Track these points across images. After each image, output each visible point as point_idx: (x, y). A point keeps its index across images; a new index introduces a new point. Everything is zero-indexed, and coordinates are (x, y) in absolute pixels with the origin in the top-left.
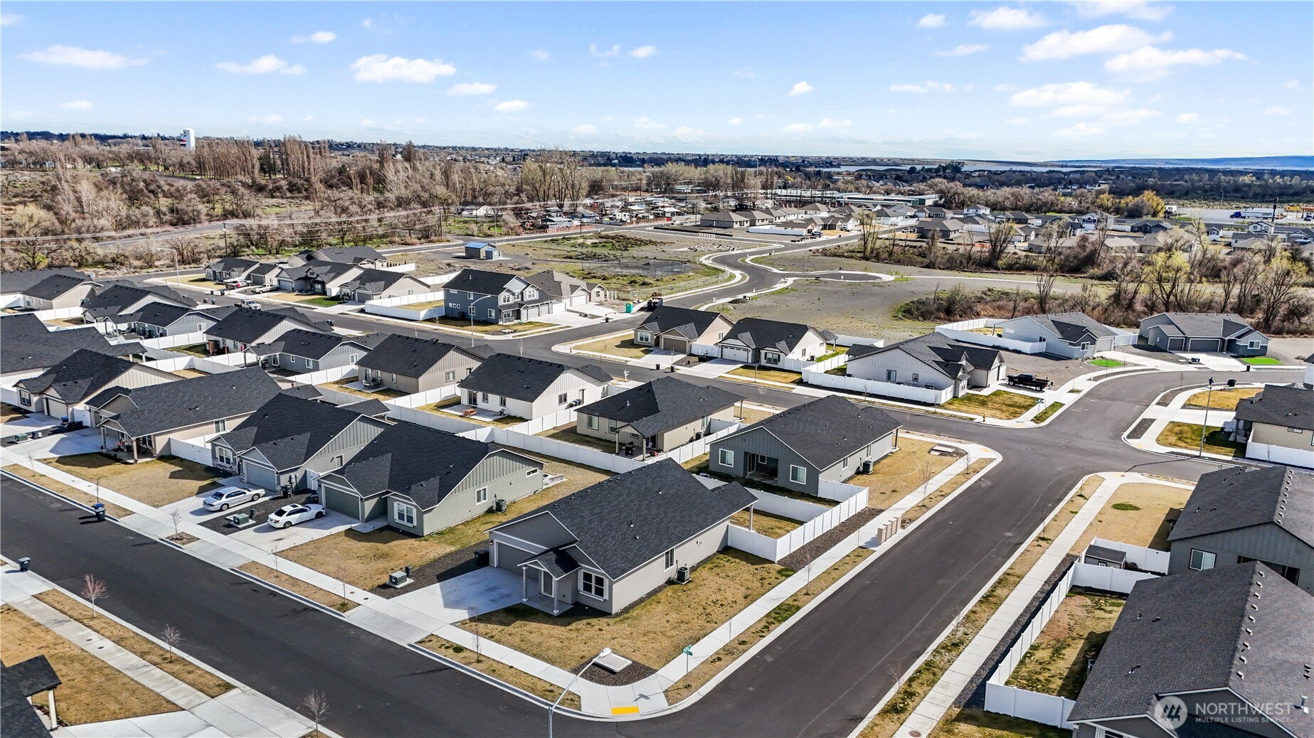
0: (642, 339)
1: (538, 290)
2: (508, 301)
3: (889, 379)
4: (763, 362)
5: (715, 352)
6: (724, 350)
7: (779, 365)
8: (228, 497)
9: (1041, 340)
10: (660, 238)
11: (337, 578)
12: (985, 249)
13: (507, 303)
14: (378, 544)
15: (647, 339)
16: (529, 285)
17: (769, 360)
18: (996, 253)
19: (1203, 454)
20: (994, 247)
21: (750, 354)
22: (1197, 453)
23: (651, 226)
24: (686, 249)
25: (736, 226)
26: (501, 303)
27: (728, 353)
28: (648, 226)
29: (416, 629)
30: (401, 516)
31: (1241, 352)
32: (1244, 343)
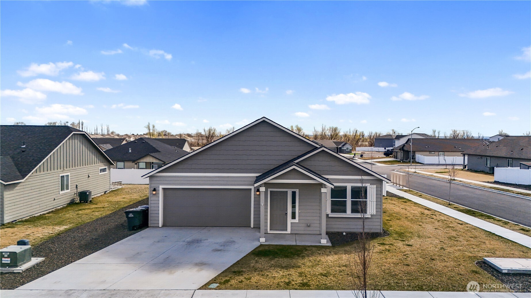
22: (410, 165)
31: (345, 152)
32: (344, 148)
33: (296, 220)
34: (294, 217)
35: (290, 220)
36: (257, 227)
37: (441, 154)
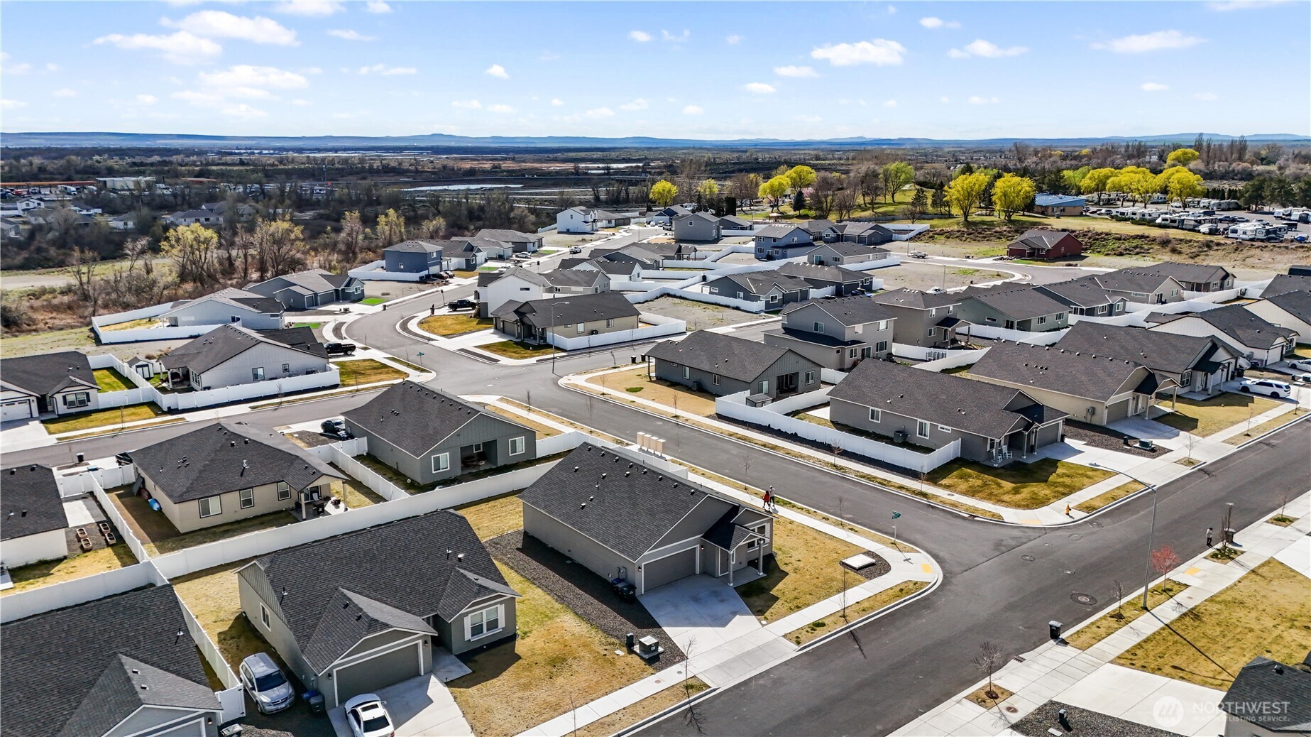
3: (256, 378)
4: (62, 410)
9: (234, 319)
17: (71, 404)
19: (554, 356)
21: (34, 405)
22: (551, 356)
29: (767, 644)
30: (477, 629)
31: (353, 298)
32: (351, 289)
36: (704, 573)
37: (581, 327)
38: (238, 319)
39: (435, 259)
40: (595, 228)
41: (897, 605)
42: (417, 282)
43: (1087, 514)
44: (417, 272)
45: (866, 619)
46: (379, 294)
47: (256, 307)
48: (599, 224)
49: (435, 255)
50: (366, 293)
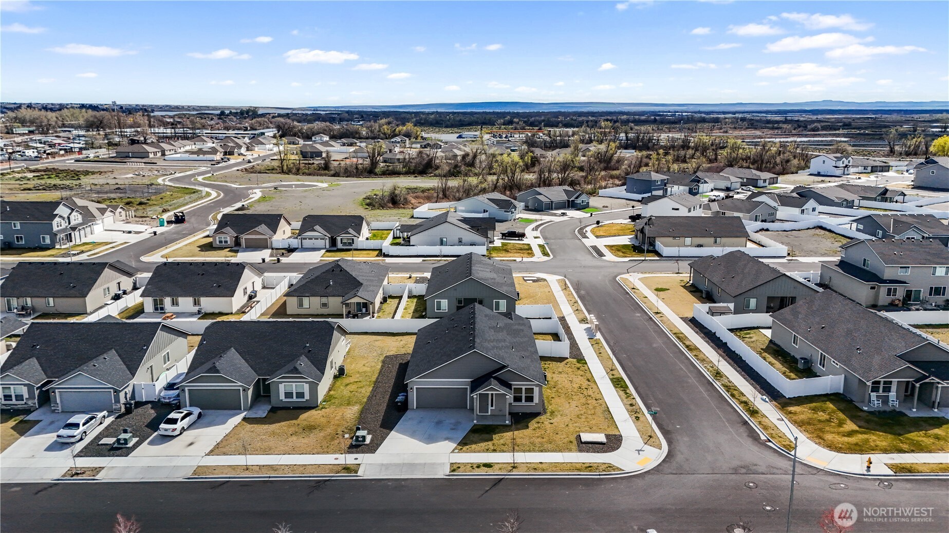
0: (221, 242)
1: (81, 213)
2: (61, 226)
3: (442, 243)
4: (340, 246)
5: (295, 243)
6: (303, 241)
7: (354, 246)
8: (84, 424)
9: (485, 211)
10: (98, 168)
11: (302, 454)
12: (365, 162)
13: (60, 228)
14: (291, 421)
15: (226, 242)
16: (73, 210)
17: (344, 244)
18: (374, 164)
19: (647, 258)
20: (372, 160)
21: (327, 241)
22: (644, 259)
23: (71, 159)
24: (131, 175)
25: (151, 156)
26: (55, 229)
27: (307, 243)
28: (68, 160)
29: (434, 464)
30: (289, 395)
31: (579, 207)
32: (579, 201)
33: (494, 408)
34: (492, 406)
35: (490, 408)
36: (472, 409)
37: (688, 241)
38: (487, 211)
39: (659, 185)
40: (846, 172)
41: (569, 475)
42: (639, 201)
43: (892, 473)
44: (640, 193)
45: (529, 475)
46: (600, 206)
47: (497, 205)
48: (852, 170)
49: (659, 183)
50: (591, 204)
